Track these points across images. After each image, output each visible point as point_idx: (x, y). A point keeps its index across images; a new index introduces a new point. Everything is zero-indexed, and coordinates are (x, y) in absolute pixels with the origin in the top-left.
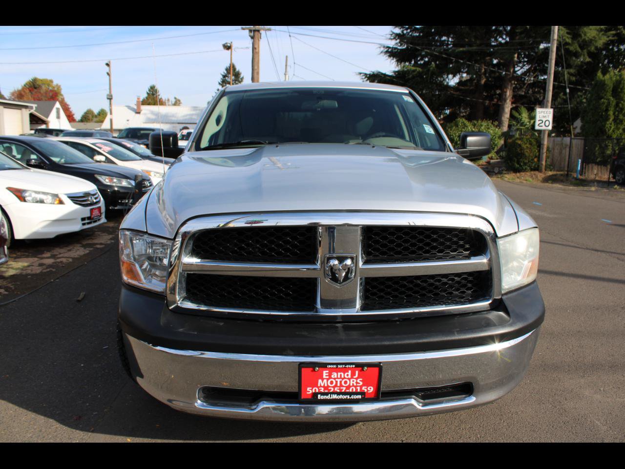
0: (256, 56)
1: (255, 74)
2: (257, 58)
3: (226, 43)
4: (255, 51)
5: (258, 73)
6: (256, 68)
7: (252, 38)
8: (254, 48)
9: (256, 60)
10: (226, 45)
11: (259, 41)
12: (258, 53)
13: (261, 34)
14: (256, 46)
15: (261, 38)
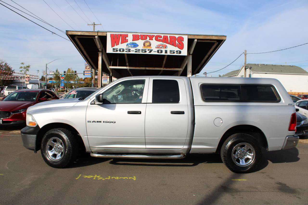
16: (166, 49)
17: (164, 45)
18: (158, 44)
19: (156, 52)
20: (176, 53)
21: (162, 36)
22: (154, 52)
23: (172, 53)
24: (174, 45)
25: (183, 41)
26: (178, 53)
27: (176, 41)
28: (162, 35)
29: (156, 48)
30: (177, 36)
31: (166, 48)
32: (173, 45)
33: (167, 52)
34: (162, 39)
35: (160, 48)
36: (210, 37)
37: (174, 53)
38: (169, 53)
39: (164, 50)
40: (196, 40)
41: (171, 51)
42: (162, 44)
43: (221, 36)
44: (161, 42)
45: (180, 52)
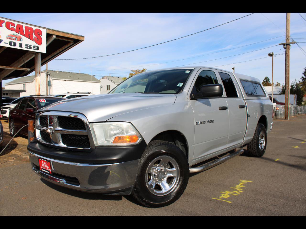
0: (287, 57)
1: (287, 67)
2: (288, 59)
3: (270, 53)
4: (287, 55)
5: (288, 67)
6: (287, 64)
7: (285, 48)
8: (286, 54)
9: (287, 60)
10: (270, 54)
11: (289, 49)
12: (289, 56)
13: (290, 46)
14: (287, 52)
15: (290, 48)
16: (21, 42)
17: (18, 36)
18: (9, 34)
19: (7, 43)
20: (33, 49)
21: (14, 24)
22: (5, 43)
23: (29, 47)
24: (31, 38)
25: (41, 35)
26: (36, 49)
27: (33, 33)
28: (16, 23)
29: (7, 38)
30: (34, 28)
31: (20, 40)
32: (29, 38)
33: (22, 47)
34: (15, 27)
35: (13, 39)
36: (69, 35)
37: (30, 48)
38: (24, 48)
39: (18, 43)
40: (54, 37)
41: (27, 45)
42: (15, 35)
43: (79, 36)
44: (14, 32)
45: (38, 49)
